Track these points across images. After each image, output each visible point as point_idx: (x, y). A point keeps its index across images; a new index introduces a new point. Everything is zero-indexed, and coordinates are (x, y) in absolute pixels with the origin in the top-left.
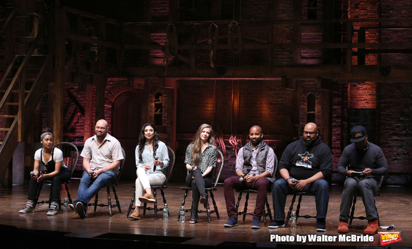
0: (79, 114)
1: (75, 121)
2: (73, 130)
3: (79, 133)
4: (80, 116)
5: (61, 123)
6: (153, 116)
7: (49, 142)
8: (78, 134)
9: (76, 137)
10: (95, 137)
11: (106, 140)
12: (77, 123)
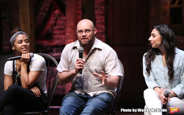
0: (57, 12)
1: (51, 22)
2: (49, 36)
3: (58, 39)
4: (60, 15)
5: (31, 25)
6: (168, 11)
7: (24, 43)
8: (56, 42)
9: (53, 47)
10: (77, 44)
11: (95, 49)
12: (55, 25)
